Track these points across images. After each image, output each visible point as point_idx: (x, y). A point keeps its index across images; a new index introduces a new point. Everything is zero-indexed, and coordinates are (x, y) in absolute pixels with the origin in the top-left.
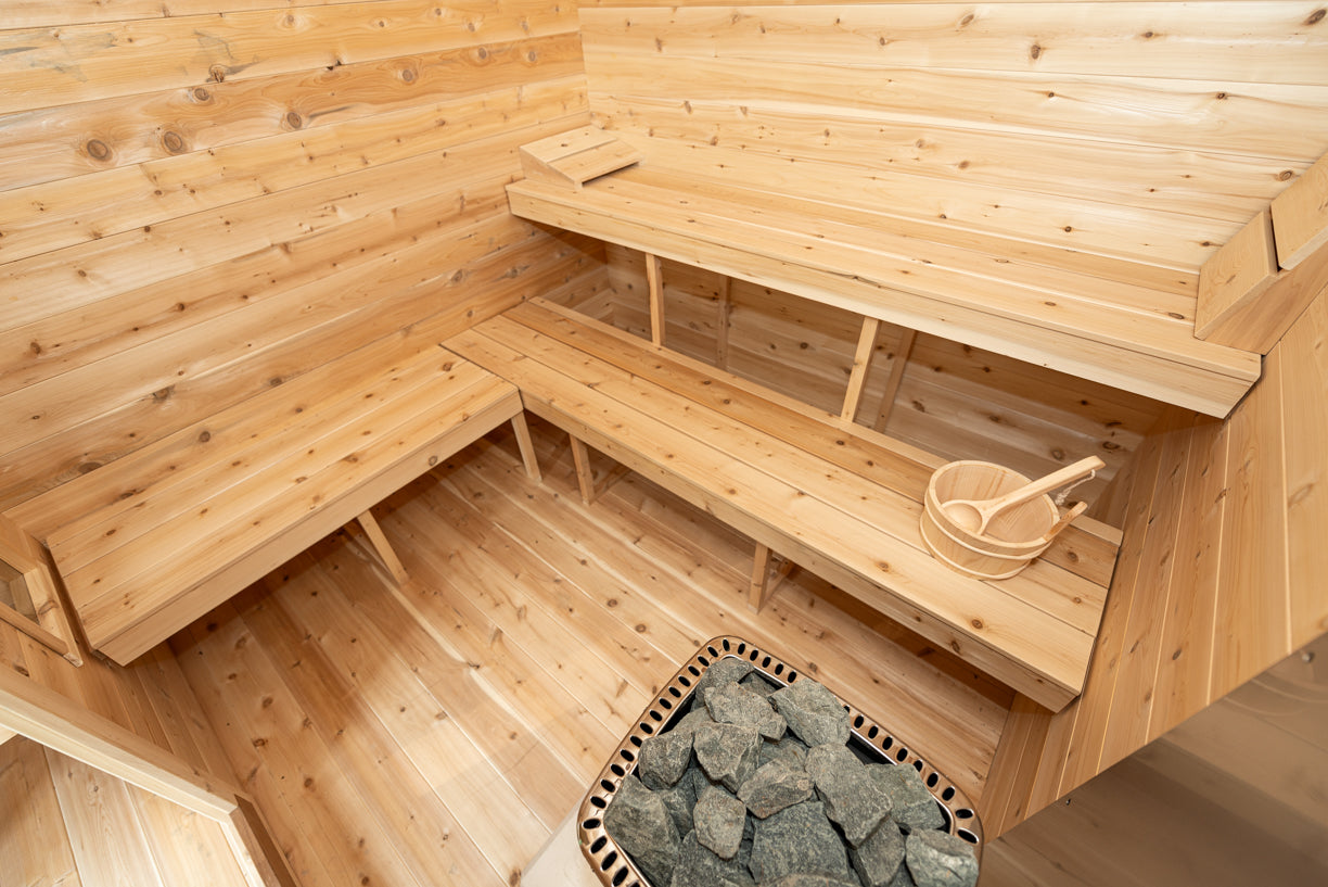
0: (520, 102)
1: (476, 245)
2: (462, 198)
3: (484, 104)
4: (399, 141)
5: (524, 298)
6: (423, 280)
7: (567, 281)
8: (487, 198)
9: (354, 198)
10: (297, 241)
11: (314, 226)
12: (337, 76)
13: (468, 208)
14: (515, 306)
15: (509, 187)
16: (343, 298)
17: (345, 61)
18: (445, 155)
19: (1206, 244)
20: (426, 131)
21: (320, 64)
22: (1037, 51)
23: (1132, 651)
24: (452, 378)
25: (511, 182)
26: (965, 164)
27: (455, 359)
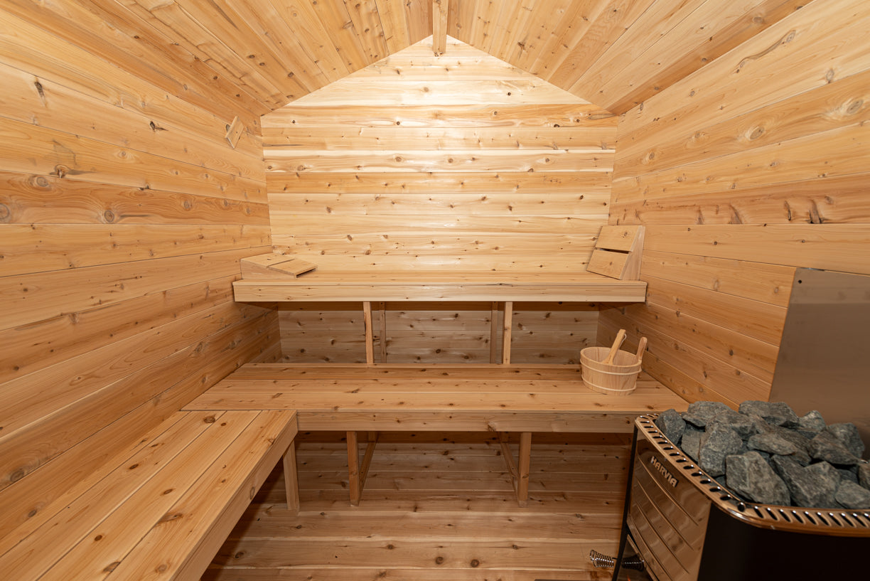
0: (241, 233)
1: (213, 323)
2: (208, 288)
3: (224, 231)
4: (175, 244)
5: (238, 365)
6: (176, 350)
7: (261, 352)
8: (221, 290)
9: (140, 279)
10: (84, 312)
11: (103, 299)
12: (145, 194)
13: (209, 297)
14: (233, 372)
15: (234, 283)
16: (111, 368)
17: (152, 187)
19: (584, 263)
20: (192, 240)
21: (136, 184)
22: (510, 208)
23: (706, 376)
24: (224, 424)
25: (236, 280)
26: (497, 248)
27: (212, 414)
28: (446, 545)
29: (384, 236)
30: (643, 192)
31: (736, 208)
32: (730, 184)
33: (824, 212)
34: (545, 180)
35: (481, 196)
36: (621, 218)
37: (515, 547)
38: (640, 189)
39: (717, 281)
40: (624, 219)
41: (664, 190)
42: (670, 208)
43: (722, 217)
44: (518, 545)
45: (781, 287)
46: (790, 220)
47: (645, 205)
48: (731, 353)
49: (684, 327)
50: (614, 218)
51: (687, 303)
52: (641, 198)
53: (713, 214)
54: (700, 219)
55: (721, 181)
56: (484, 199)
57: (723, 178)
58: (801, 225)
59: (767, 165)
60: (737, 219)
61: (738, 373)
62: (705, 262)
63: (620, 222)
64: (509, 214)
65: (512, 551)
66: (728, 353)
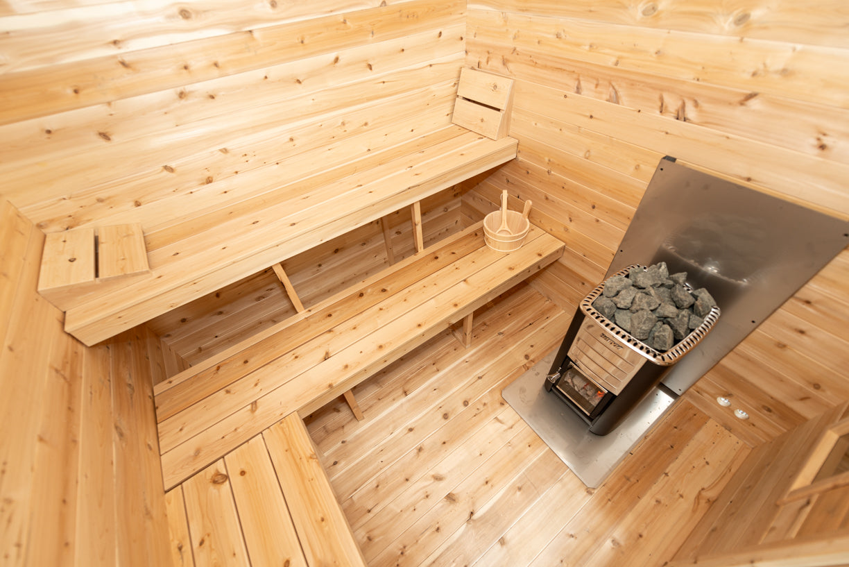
1: (100, 395)
2: (56, 371)
5: (150, 397)
6: (112, 463)
8: (66, 353)
9: (7, 469)
14: (155, 410)
15: (67, 330)
18: (11, 349)
19: (448, 114)
22: (370, 67)
23: (571, 221)
24: (243, 473)
25: (63, 323)
26: (366, 124)
27: (211, 471)
28: (442, 404)
29: (221, 150)
30: (511, 36)
31: (616, 87)
32: (614, 60)
33: (691, 112)
34: (401, 16)
35: (332, 56)
36: (484, 61)
37: (480, 378)
38: (507, 30)
39: (589, 151)
40: (488, 62)
41: (539, 42)
42: (545, 67)
43: (601, 93)
44: (480, 375)
45: (641, 165)
46: (661, 112)
47: (515, 53)
48: (594, 207)
49: (554, 184)
50: (473, 59)
51: (558, 165)
52: (509, 43)
53: (593, 87)
54: (578, 88)
55: (604, 54)
56: (337, 60)
57: (607, 51)
58: (669, 118)
59: (653, 50)
60: (616, 99)
61: (598, 221)
62: (579, 132)
63: (481, 65)
64: (370, 75)
65: (480, 380)
66: (591, 207)
